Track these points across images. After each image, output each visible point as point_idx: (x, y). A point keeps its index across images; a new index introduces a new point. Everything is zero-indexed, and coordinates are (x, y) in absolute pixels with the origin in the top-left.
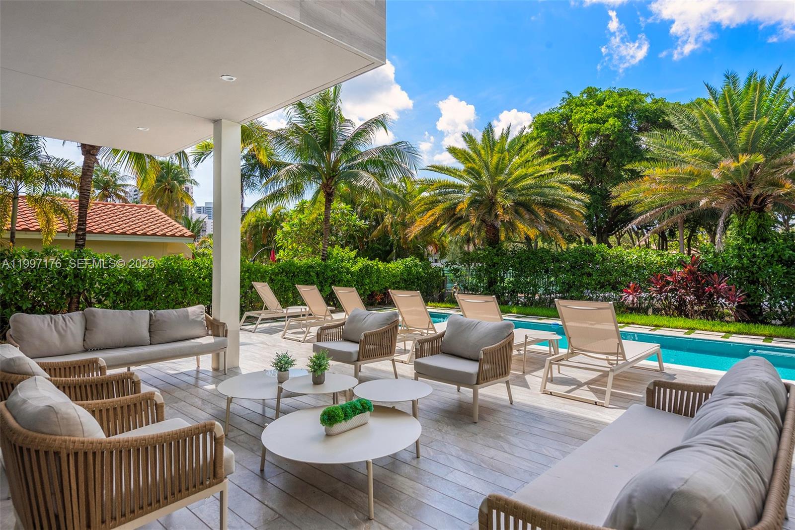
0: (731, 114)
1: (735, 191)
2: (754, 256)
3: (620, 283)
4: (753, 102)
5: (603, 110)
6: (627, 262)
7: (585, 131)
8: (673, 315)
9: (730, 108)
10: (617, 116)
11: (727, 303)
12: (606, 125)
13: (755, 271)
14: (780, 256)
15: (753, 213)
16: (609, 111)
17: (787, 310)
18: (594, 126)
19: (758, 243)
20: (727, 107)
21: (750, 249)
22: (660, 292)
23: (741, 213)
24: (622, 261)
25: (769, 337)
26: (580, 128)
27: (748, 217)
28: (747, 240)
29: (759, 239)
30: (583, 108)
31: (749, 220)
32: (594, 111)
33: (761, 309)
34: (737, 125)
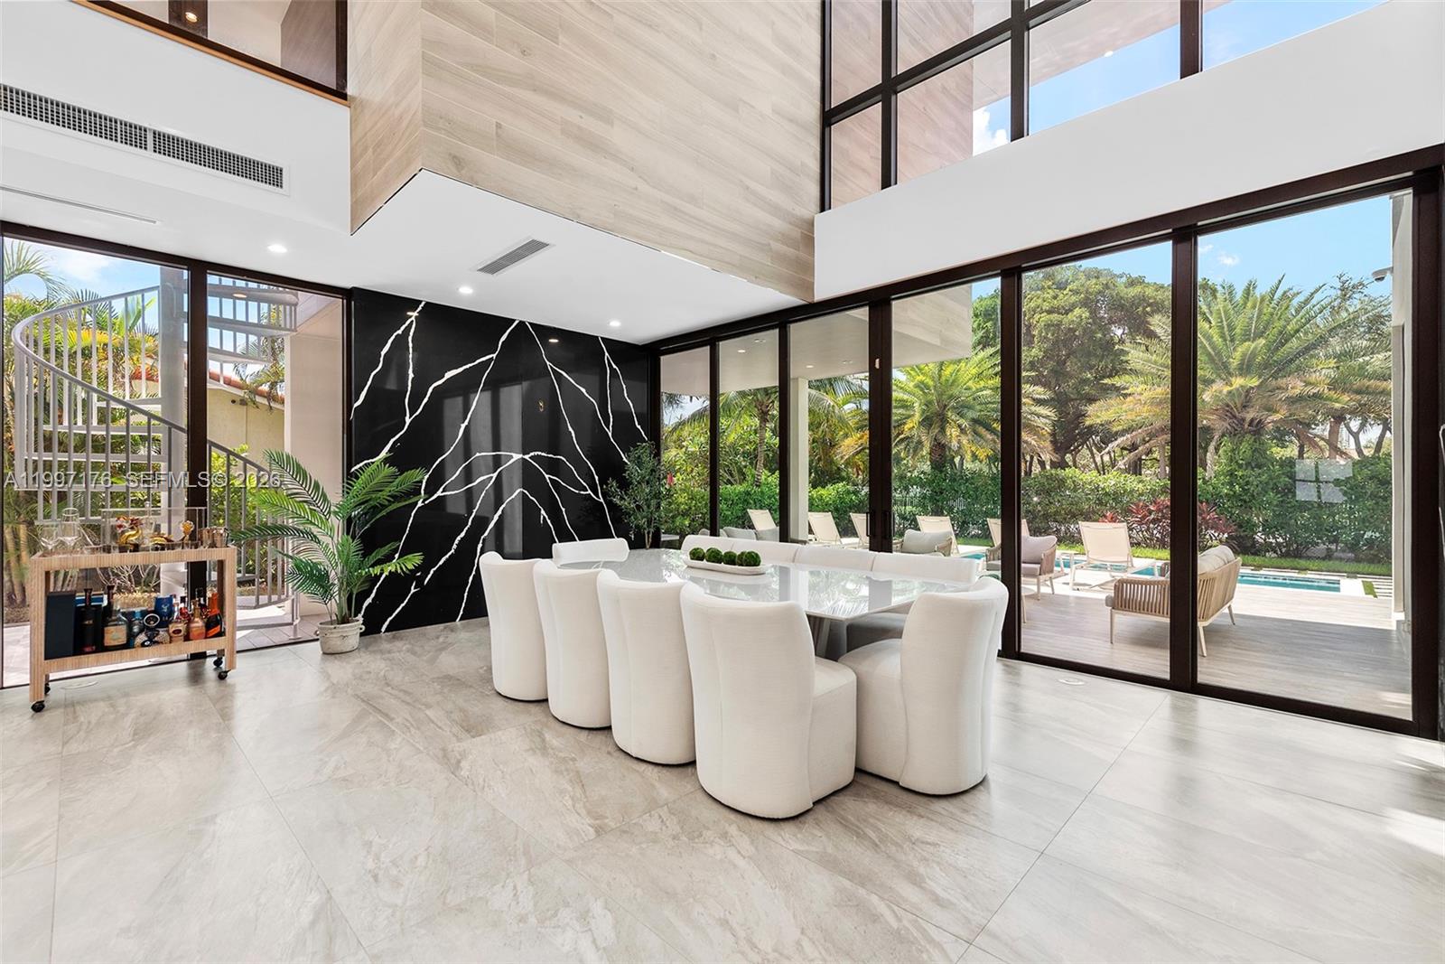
0: (1226, 329)
1: (1228, 411)
2: (1247, 483)
3: (1094, 512)
4: (1251, 319)
5: (1065, 298)
6: (1103, 489)
7: (1043, 324)
8: (1154, 547)
9: (1225, 323)
10: (1085, 304)
11: (1216, 535)
12: (1070, 316)
13: (1248, 500)
14: (1275, 484)
15: (1248, 437)
16: (1074, 299)
17: (1282, 541)
18: (1055, 317)
19: (1253, 469)
20: (1222, 322)
21: (1243, 475)
22: (1140, 523)
23: (1235, 435)
24: (1097, 488)
25: (1259, 567)
26: (1037, 319)
27: (1242, 441)
28: (1240, 466)
29: (1253, 465)
30: (1039, 292)
31: (1243, 444)
32: (1055, 298)
33: (1254, 542)
34: (1232, 340)
